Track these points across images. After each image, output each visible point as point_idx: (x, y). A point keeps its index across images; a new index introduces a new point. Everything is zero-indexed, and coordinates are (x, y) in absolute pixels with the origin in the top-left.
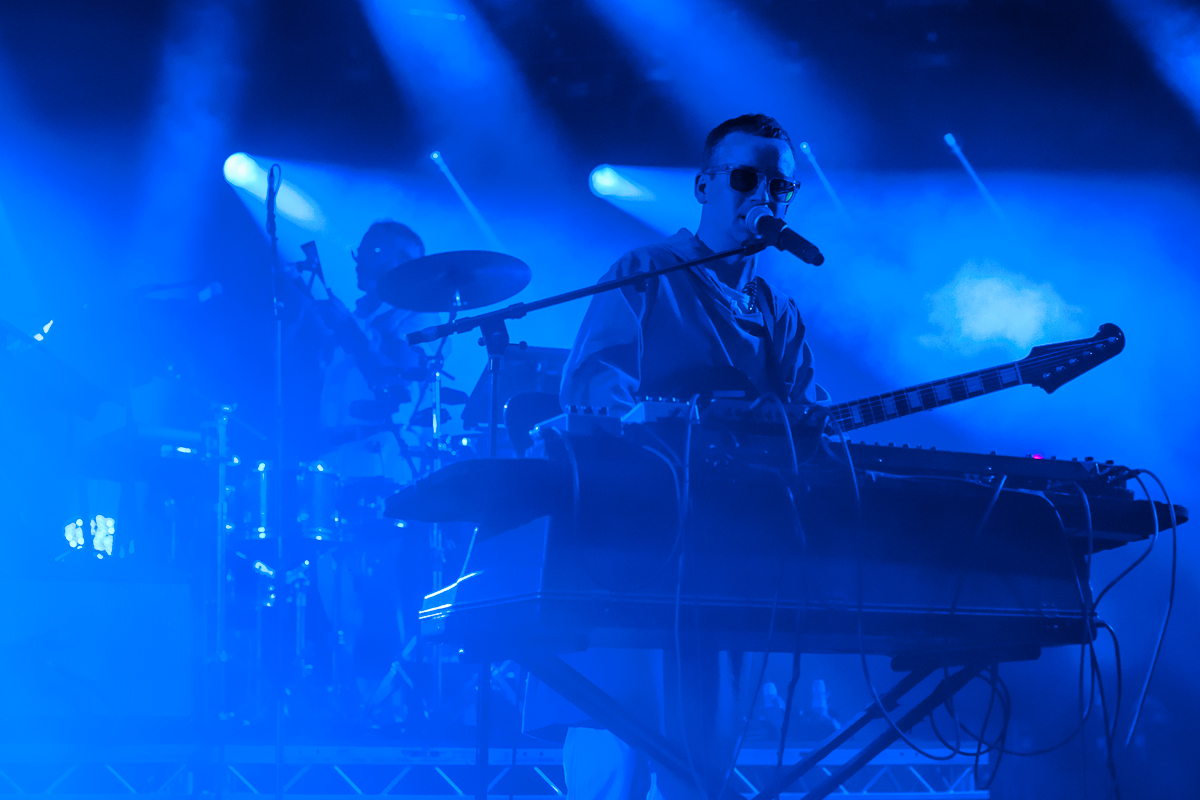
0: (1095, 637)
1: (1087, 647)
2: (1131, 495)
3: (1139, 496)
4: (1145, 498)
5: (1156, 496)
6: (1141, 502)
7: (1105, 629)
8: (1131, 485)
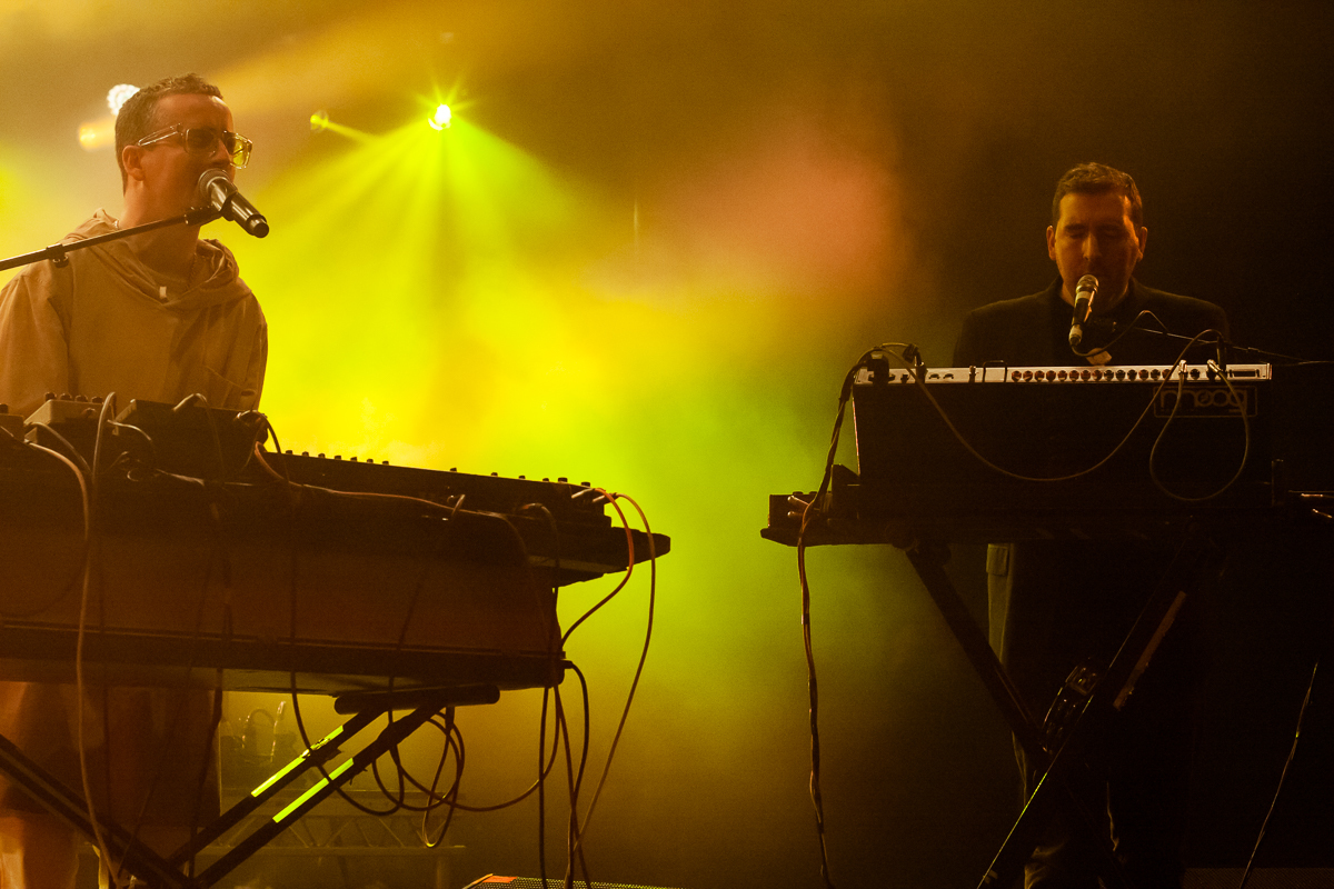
0: (561, 680)
1: (551, 691)
2: (609, 520)
3: (616, 523)
4: (622, 526)
5: (635, 523)
6: (617, 529)
7: (572, 670)
8: (609, 510)
